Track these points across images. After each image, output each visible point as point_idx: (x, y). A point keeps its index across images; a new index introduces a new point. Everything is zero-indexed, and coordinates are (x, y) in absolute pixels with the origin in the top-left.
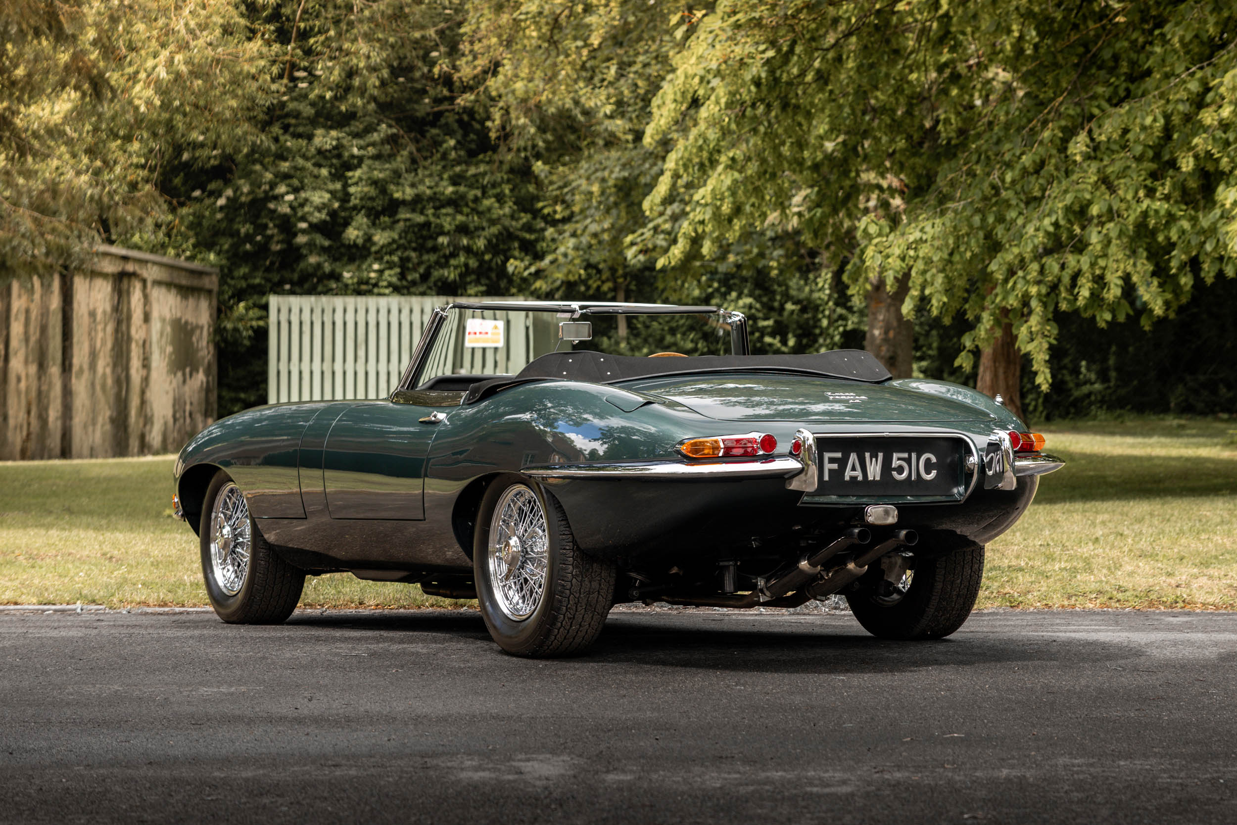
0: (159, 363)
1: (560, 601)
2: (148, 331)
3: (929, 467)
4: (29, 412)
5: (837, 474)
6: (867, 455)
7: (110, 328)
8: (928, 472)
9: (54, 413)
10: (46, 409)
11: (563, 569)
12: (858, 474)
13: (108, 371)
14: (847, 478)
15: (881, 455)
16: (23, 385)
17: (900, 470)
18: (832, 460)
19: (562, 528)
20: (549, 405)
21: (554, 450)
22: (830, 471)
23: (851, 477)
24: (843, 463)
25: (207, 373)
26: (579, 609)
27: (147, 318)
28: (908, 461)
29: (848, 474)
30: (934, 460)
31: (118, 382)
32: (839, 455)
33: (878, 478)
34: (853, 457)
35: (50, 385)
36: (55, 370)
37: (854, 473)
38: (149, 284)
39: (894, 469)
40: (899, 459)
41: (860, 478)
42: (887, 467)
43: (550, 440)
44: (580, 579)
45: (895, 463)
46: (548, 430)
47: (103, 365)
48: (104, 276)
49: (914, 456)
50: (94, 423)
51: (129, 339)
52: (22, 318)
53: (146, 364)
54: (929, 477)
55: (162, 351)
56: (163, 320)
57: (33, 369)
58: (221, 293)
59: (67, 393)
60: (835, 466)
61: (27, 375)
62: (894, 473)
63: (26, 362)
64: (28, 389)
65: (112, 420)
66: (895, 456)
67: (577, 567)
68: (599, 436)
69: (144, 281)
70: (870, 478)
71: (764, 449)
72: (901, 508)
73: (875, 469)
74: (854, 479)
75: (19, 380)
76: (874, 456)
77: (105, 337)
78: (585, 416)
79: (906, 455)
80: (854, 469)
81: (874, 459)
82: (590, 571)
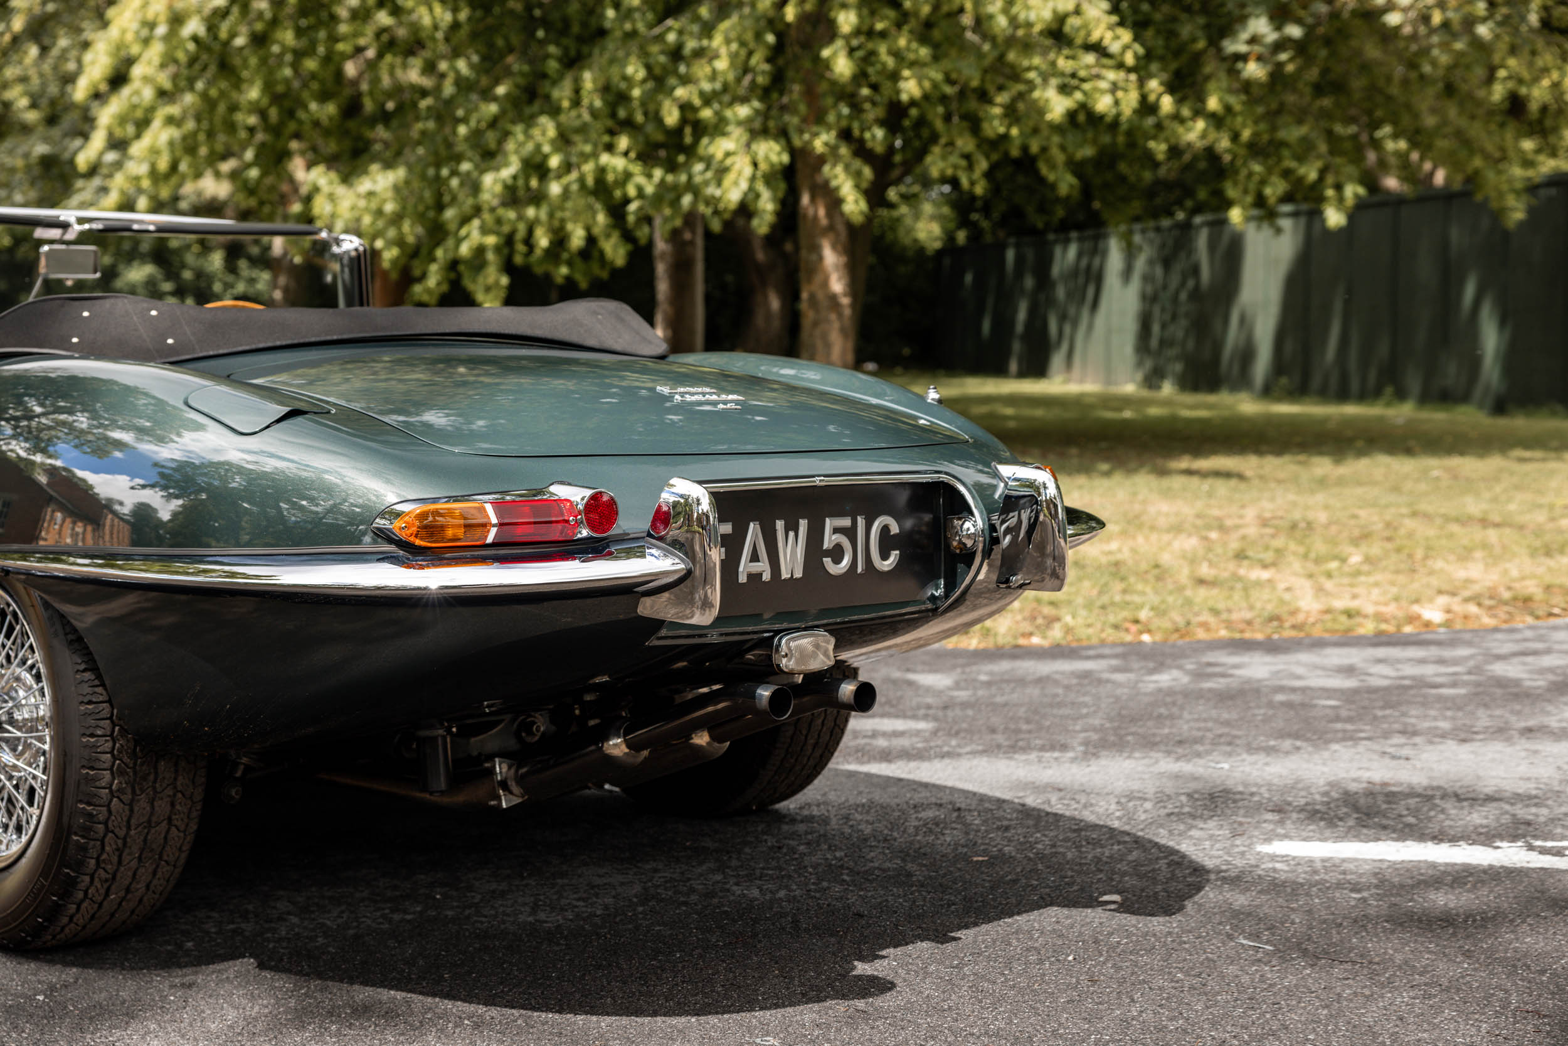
1: (83, 849)
3: (887, 543)
6: (780, 525)
8: (885, 555)
11: (89, 780)
12: (763, 567)
14: (742, 578)
15: (803, 524)
17: (837, 553)
19: (86, 689)
20: (38, 410)
21: (50, 499)
23: (751, 576)
24: (734, 545)
26: (126, 858)
28: (850, 532)
29: (745, 567)
30: (896, 528)
32: (728, 525)
33: (798, 574)
34: (754, 530)
37: (756, 567)
39: (828, 553)
40: (836, 530)
41: (766, 577)
42: (814, 550)
43: (43, 479)
44: (127, 798)
45: (829, 540)
46: (38, 458)
49: (861, 521)
54: (885, 566)
62: (827, 561)
66: (829, 524)
67: (122, 773)
68: (156, 478)
70: (786, 574)
71: (592, 526)
73: (794, 552)
74: (755, 577)
76: (792, 526)
78: (117, 435)
79: (846, 522)
80: (755, 558)
81: (791, 534)
82: (152, 777)
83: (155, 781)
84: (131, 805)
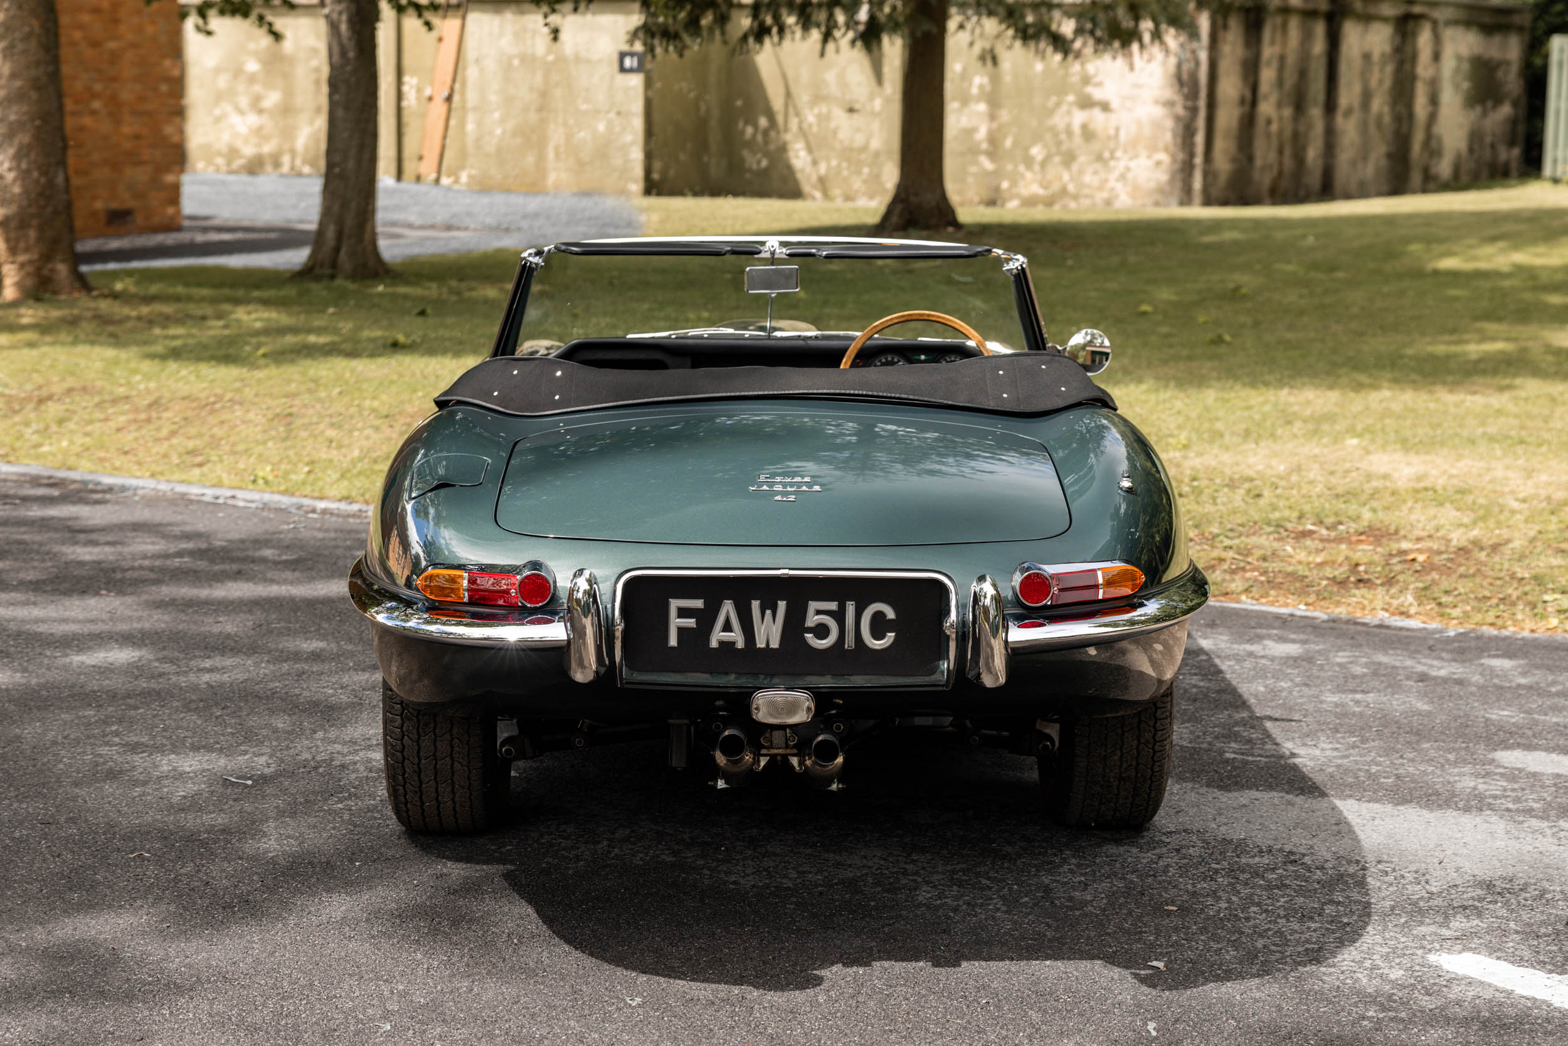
0: (1451, 99)
2: (1438, 70)
3: (879, 626)
4: (1281, 152)
5: (695, 638)
6: (755, 605)
7: (1389, 69)
8: (877, 634)
9: (1313, 154)
10: (1304, 148)
12: (737, 637)
13: (1386, 109)
14: (714, 644)
15: (782, 605)
16: (1274, 127)
17: (821, 631)
18: (683, 613)
22: (681, 630)
23: (722, 643)
24: (706, 618)
25: (1515, 104)
27: (1437, 57)
28: (839, 616)
29: (717, 636)
30: (891, 614)
31: (1398, 119)
32: (699, 604)
33: (775, 644)
34: (728, 608)
35: (1310, 126)
36: (1316, 113)
37: (727, 636)
38: (1441, 25)
39: (810, 630)
40: (818, 612)
41: (740, 645)
42: (794, 626)
45: (812, 620)
47: (1379, 104)
48: (1384, 19)
50: (1365, 158)
51: (1413, 78)
52: (1275, 64)
53: (1434, 100)
54: (878, 644)
55: (1457, 86)
56: (1459, 58)
57: (1288, 112)
58: (1533, 29)
59: (1330, 133)
60: (691, 622)
61: (1281, 119)
62: (810, 636)
63: (1279, 105)
64: (1280, 132)
65: (1390, 156)
66: (813, 605)
69: (1435, 23)
70: (761, 644)
72: (822, 698)
73: (770, 628)
74: (728, 645)
75: (1269, 122)
76: (769, 605)
77: (1382, 79)
79: (833, 606)
80: (727, 627)
81: (768, 612)
82: (432, 725)
83: (435, 728)
84: (418, 742)
